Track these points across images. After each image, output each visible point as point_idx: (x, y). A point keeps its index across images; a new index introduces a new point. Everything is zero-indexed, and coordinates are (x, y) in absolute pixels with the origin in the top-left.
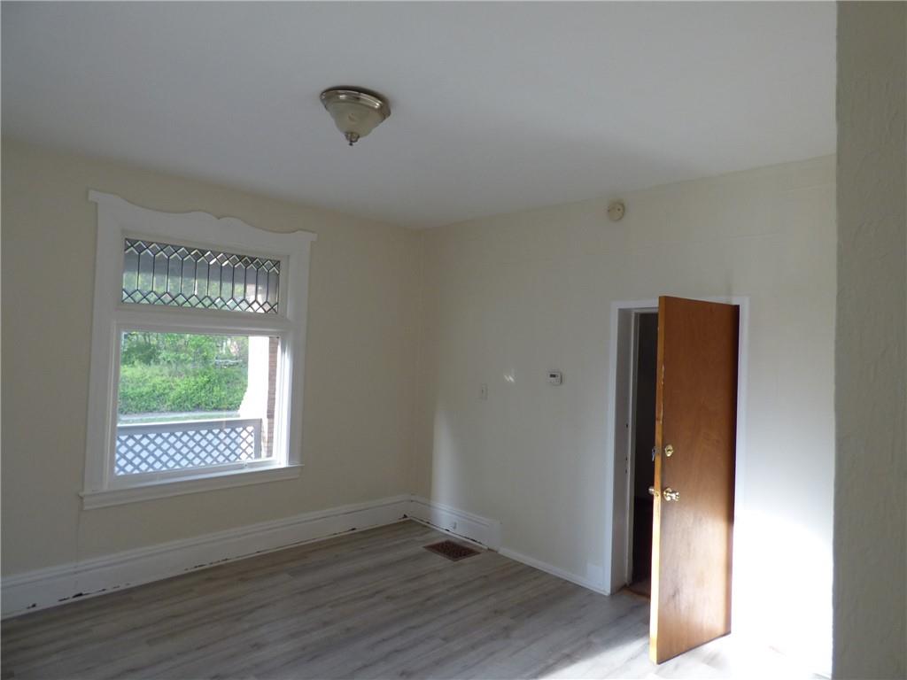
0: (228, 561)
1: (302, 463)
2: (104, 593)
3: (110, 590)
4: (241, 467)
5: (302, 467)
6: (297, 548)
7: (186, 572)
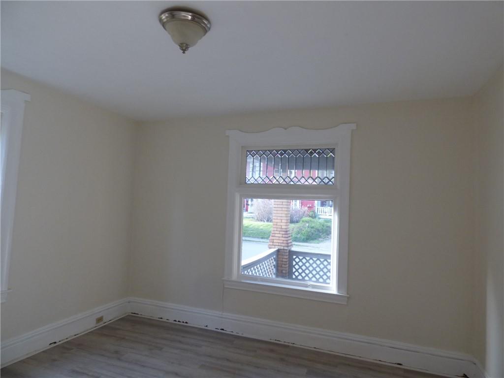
0: (294, 345)
1: (348, 294)
2: (231, 333)
3: (234, 333)
4: (307, 286)
5: (348, 298)
6: (343, 357)
7: (270, 341)
